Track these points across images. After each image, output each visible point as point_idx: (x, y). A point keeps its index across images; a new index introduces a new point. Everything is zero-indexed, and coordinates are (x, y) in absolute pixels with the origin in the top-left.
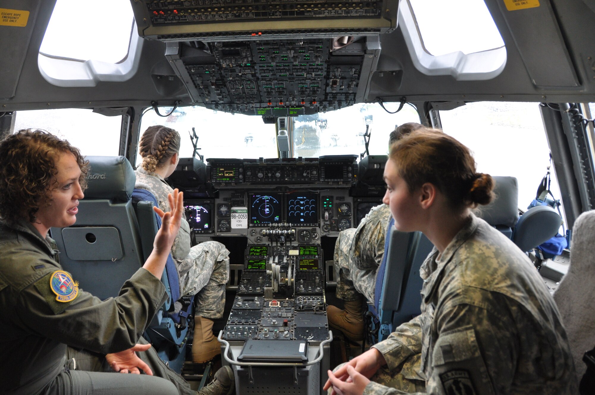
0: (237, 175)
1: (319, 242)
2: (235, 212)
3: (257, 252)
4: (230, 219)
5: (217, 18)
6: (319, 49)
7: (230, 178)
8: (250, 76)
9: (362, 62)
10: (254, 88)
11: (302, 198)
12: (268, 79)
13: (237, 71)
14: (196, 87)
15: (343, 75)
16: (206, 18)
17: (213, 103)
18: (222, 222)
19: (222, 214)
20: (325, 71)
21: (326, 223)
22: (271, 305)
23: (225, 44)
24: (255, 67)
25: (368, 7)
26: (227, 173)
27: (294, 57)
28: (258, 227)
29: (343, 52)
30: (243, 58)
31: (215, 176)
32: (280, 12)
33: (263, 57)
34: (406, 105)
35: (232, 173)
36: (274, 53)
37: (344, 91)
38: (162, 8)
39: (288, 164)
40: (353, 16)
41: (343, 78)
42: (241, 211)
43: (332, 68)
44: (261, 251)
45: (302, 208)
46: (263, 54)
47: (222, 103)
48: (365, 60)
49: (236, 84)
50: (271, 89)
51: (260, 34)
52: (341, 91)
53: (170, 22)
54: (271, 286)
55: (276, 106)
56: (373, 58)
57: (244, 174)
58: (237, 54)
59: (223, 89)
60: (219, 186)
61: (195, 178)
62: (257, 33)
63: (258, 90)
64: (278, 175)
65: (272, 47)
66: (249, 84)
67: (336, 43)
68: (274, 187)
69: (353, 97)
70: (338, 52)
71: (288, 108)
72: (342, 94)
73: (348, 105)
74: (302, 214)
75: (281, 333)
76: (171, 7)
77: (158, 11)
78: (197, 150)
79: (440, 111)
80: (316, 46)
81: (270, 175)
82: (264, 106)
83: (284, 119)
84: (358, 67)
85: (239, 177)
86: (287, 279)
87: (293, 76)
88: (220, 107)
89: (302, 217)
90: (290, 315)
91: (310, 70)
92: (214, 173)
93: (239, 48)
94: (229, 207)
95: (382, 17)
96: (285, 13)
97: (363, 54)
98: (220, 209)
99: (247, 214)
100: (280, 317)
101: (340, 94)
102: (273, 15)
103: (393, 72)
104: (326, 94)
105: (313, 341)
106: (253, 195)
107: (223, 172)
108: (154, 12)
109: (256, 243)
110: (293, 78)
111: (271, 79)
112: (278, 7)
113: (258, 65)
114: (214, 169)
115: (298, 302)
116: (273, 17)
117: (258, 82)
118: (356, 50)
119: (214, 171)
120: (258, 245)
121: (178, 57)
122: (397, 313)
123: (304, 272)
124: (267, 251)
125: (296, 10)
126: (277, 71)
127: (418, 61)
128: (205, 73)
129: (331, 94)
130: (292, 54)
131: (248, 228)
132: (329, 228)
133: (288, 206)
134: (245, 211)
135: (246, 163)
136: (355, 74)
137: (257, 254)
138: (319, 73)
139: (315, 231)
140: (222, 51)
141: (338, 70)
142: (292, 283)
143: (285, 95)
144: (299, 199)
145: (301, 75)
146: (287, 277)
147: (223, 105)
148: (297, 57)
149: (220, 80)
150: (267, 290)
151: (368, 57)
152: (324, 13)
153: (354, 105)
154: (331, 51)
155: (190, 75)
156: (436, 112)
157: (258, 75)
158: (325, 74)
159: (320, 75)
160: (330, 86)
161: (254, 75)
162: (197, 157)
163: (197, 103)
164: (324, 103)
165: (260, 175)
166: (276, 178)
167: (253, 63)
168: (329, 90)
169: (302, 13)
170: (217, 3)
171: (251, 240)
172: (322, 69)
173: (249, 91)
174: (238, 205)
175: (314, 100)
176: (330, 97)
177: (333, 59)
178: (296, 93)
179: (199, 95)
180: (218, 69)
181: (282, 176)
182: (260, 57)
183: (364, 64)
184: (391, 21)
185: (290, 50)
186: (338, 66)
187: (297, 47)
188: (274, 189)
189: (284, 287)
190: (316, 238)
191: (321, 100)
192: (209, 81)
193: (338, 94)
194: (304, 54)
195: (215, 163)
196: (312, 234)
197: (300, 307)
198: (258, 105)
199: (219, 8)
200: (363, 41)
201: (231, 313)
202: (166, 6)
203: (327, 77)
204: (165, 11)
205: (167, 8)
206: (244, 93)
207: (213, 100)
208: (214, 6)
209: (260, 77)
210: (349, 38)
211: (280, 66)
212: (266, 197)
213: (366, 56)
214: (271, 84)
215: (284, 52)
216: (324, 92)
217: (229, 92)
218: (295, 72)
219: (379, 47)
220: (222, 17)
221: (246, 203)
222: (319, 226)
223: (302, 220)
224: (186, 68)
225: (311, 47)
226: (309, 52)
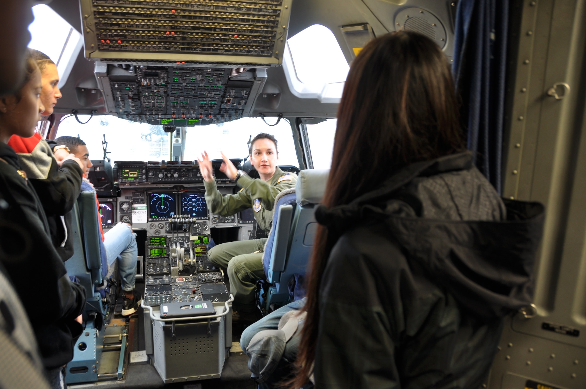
0: (141, 176)
1: (209, 232)
2: (135, 209)
3: (156, 242)
4: (131, 215)
5: (151, 49)
6: (221, 75)
7: (135, 178)
8: (162, 93)
9: (252, 86)
10: (163, 103)
11: (194, 196)
12: (176, 96)
13: (153, 88)
14: (114, 99)
15: (236, 95)
16: (143, 49)
17: (125, 113)
18: (124, 218)
19: (124, 211)
20: (223, 92)
21: (215, 216)
22: (178, 280)
23: (149, 68)
24: (168, 86)
25: (263, 49)
26: (131, 174)
27: (201, 80)
28: (156, 221)
29: (239, 78)
30: (160, 79)
31: (121, 177)
32: (200, 48)
33: (176, 79)
34: (282, 120)
35: (135, 174)
36: (186, 76)
37: (234, 108)
38: (109, 38)
39: (185, 167)
40: (252, 55)
41: (236, 97)
42: (141, 208)
43: (228, 89)
44: (160, 242)
45: (194, 204)
46: (177, 77)
47: (133, 114)
48: (255, 85)
49: (149, 99)
50: (177, 103)
51: (183, 63)
52: (232, 108)
53: (113, 49)
54: (177, 266)
55: (178, 118)
56: (261, 84)
57: (147, 174)
58: (156, 75)
59: (136, 103)
60: (124, 186)
61: (103, 178)
62: (181, 62)
63: (166, 105)
64: (176, 175)
65: (185, 72)
66: (160, 99)
67: (234, 72)
68: (172, 186)
69: (241, 112)
70: (234, 78)
71: (187, 120)
72: (233, 110)
73: (237, 119)
74: (194, 209)
75: (192, 299)
76: (116, 38)
77: (105, 40)
78: (107, 154)
79: (307, 125)
80: (220, 73)
81: (169, 175)
82: (168, 117)
83: (180, 129)
84: (248, 90)
85: (142, 178)
86: (189, 260)
87: (196, 95)
88: (130, 117)
89: (194, 212)
90: (196, 286)
91: (211, 90)
92: (120, 174)
93: (159, 71)
94: (131, 204)
95: (273, 57)
96: (203, 49)
97: (253, 80)
98: (122, 206)
99: (146, 210)
100: (188, 288)
101: (231, 110)
102: (195, 50)
103: (274, 94)
104: (220, 110)
105: (218, 302)
106: (151, 194)
107: (128, 173)
108: (102, 41)
109: (155, 235)
110: (197, 96)
111: (179, 96)
112: (199, 45)
113: (171, 85)
114: (120, 170)
115: (200, 277)
116: (194, 51)
117: (168, 98)
118: (248, 77)
119: (120, 172)
120: (157, 237)
121: (106, 75)
122: (283, 273)
123: (199, 256)
124: (165, 241)
125: (212, 48)
126: (185, 90)
127: (293, 87)
128: (126, 89)
129: (224, 110)
130: (199, 77)
131: (147, 222)
132: (218, 220)
133: (182, 203)
134: (145, 208)
135: (149, 165)
136: (245, 95)
137: (157, 244)
138: (218, 93)
139: (205, 224)
140: (145, 72)
141: (233, 91)
142: (194, 263)
143: (188, 109)
144: (191, 197)
145: (203, 94)
146: (190, 258)
147: (133, 115)
148: (203, 80)
149: (136, 95)
150: (173, 269)
151: (257, 83)
152: (232, 51)
153: (241, 119)
154: (230, 77)
155: (112, 90)
156: (304, 125)
157: (169, 93)
158: (222, 94)
159: (218, 94)
160: (224, 103)
161: (165, 92)
162: (106, 160)
163: (111, 113)
164: (217, 116)
165: (161, 175)
166: (174, 178)
167: (167, 83)
168: (223, 106)
169: (217, 50)
170: (153, 39)
171: (150, 233)
172: (220, 90)
173: (159, 104)
174: (139, 203)
175: (210, 114)
176: (223, 112)
177: (230, 83)
178: (196, 108)
179: (114, 106)
180: (137, 86)
181: (180, 176)
182: (174, 79)
183: (254, 87)
184: (278, 59)
185: (199, 74)
186: (234, 88)
187: (205, 73)
188: (171, 188)
189: (187, 266)
190: (206, 230)
191: (216, 114)
192: (127, 96)
193: (230, 110)
194: (209, 78)
195: (122, 165)
196: (203, 226)
197: (203, 281)
198: (163, 116)
199: (155, 42)
200: (253, 71)
201: (146, 289)
202: (113, 37)
203: (224, 97)
204: (111, 41)
205: (112, 39)
206: (154, 106)
207: (125, 111)
208: (151, 40)
209: (170, 94)
210: (244, 69)
211: (174, 86)
212: (163, 196)
213: (255, 81)
214: (178, 100)
215: (193, 76)
216: (219, 108)
217: (141, 104)
218: (199, 91)
219: (265, 75)
220: (155, 49)
221: (145, 200)
222: (209, 219)
223: (194, 214)
224: (111, 84)
225: (216, 73)
226: (214, 77)
